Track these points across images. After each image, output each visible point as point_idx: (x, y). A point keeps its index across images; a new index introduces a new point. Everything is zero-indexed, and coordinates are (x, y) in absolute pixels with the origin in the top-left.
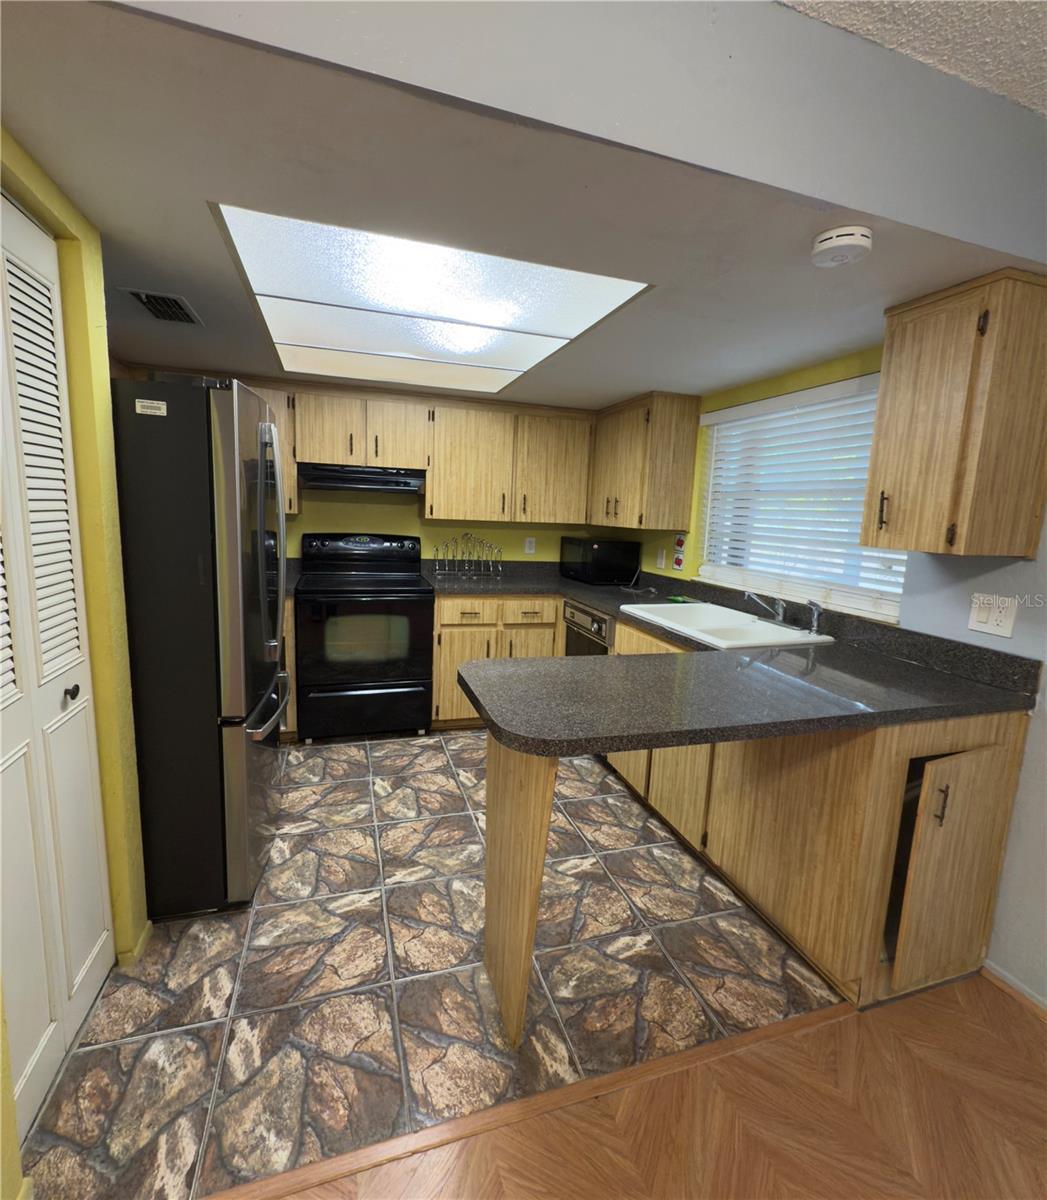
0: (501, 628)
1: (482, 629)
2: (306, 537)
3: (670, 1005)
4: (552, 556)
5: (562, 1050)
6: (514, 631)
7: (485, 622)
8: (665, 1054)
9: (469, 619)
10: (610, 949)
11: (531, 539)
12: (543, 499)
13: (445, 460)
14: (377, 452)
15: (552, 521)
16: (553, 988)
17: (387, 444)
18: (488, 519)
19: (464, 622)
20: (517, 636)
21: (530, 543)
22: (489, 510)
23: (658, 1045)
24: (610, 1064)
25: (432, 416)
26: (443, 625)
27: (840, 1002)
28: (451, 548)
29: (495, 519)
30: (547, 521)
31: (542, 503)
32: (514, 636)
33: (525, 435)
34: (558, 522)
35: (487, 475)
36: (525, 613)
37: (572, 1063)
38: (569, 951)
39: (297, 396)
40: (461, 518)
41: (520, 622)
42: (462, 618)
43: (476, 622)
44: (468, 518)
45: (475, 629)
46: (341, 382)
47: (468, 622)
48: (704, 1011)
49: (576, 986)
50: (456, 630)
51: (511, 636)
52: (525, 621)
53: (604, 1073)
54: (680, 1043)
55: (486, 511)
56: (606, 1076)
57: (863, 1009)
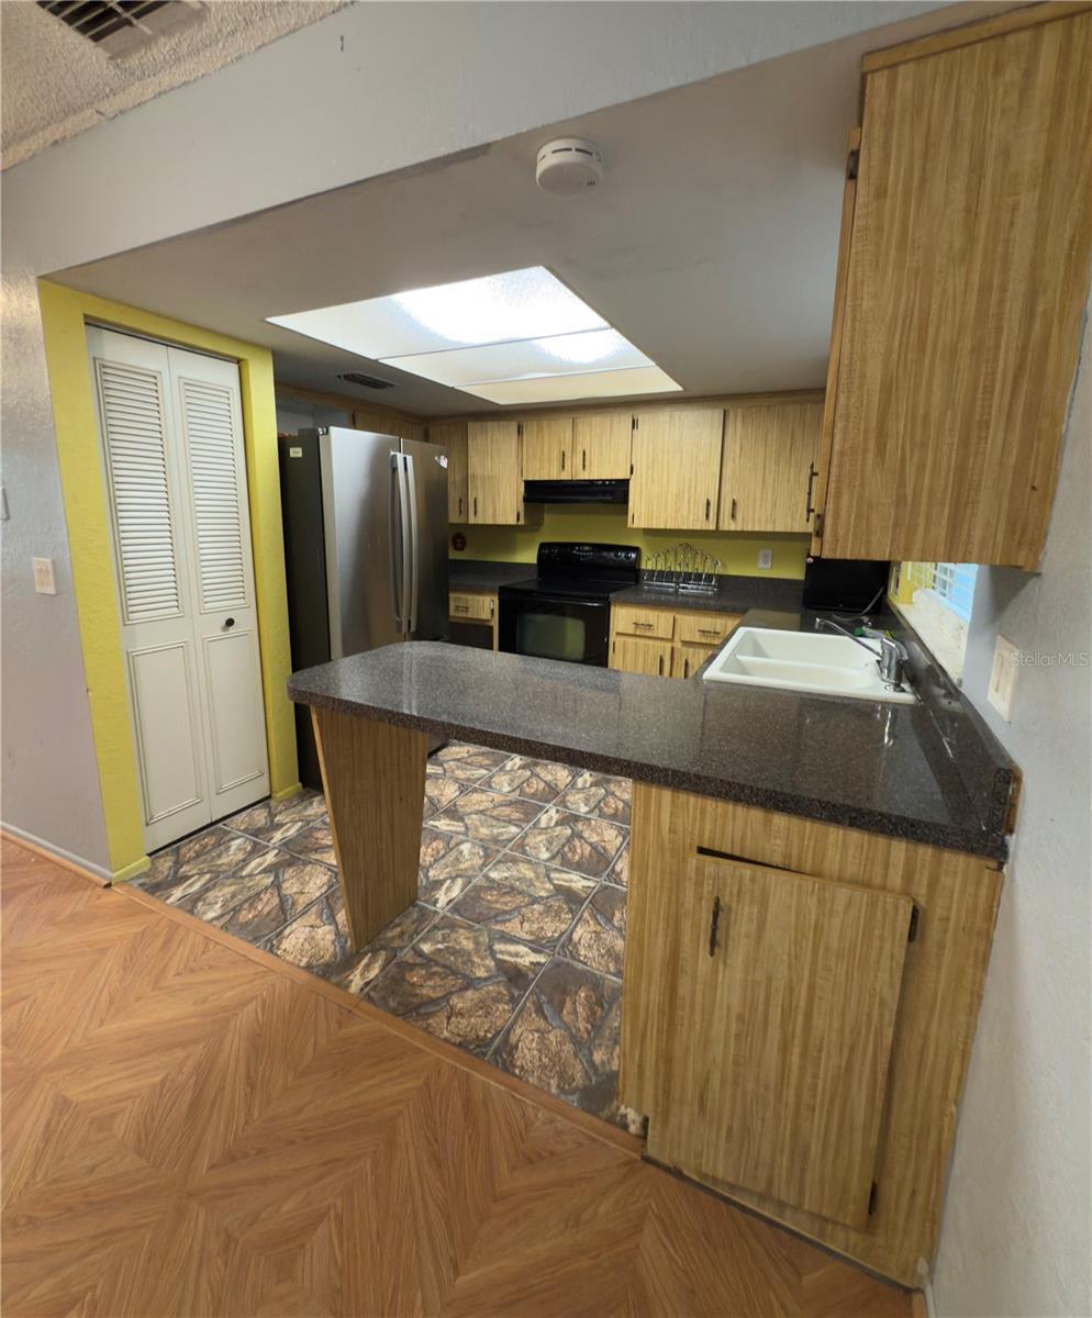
0: (678, 645)
1: (658, 643)
2: (543, 546)
3: (482, 1008)
4: (796, 573)
5: (374, 972)
6: (691, 650)
7: (660, 636)
8: (426, 1030)
9: (642, 631)
10: (498, 947)
11: (766, 551)
12: (758, 503)
13: (648, 467)
14: (584, 466)
15: (769, 529)
16: (424, 940)
17: (593, 458)
18: (691, 527)
19: (638, 633)
20: (694, 656)
21: (766, 556)
22: (691, 519)
23: (430, 1021)
24: (387, 1004)
25: (634, 424)
26: (618, 634)
27: (637, 1136)
28: (671, 558)
29: (698, 527)
30: (763, 529)
31: (758, 508)
32: (690, 656)
33: (736, 431)
34: (777, 530)
35: (690, 480)
36: (704, 632)
37: (367, 984)
38: (470, 928)
39: (524, 424)
40: (662, 527)
41: (697, 640)
42: (636, 628)
43: (649, 634)
44: (668, 527)
45: (651, 642)
46: (552, 405)
47: (643, 634)
48: (498, 1033)
49: (440, 950)
50: (630, 641)
51: (687, 655)
52: (703, 640)
53: (375, 1004)
54: (445, 1033)
55: (688, 518)
56: (375, 1008)
57: (648, 1160)
